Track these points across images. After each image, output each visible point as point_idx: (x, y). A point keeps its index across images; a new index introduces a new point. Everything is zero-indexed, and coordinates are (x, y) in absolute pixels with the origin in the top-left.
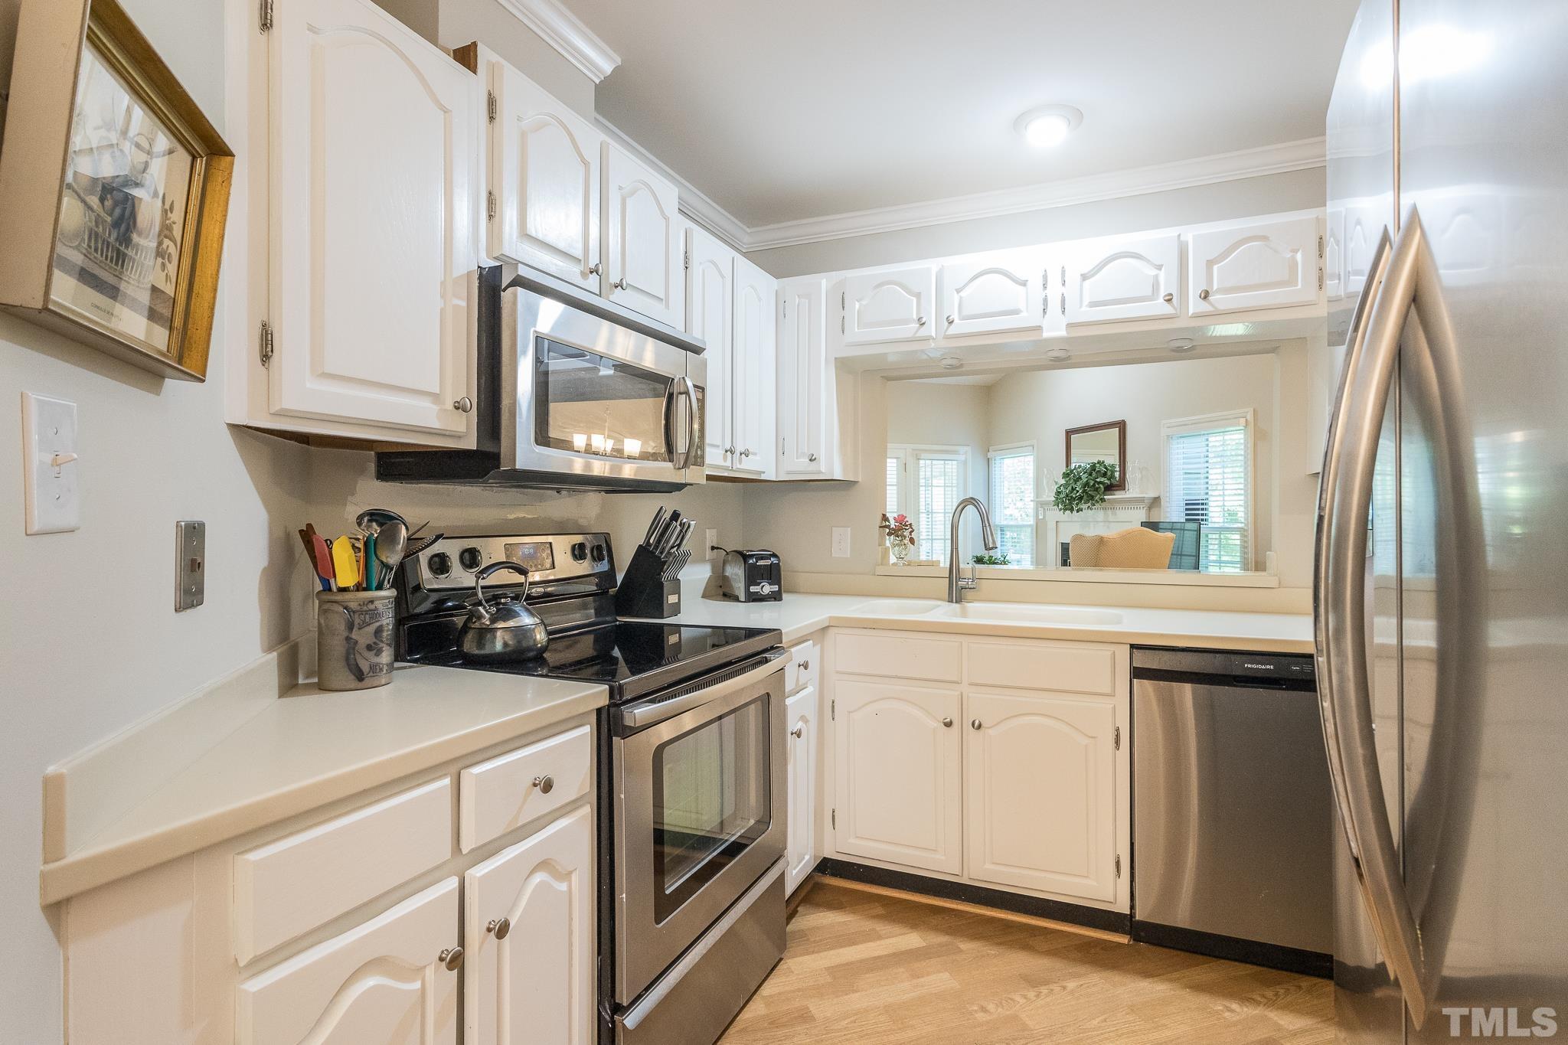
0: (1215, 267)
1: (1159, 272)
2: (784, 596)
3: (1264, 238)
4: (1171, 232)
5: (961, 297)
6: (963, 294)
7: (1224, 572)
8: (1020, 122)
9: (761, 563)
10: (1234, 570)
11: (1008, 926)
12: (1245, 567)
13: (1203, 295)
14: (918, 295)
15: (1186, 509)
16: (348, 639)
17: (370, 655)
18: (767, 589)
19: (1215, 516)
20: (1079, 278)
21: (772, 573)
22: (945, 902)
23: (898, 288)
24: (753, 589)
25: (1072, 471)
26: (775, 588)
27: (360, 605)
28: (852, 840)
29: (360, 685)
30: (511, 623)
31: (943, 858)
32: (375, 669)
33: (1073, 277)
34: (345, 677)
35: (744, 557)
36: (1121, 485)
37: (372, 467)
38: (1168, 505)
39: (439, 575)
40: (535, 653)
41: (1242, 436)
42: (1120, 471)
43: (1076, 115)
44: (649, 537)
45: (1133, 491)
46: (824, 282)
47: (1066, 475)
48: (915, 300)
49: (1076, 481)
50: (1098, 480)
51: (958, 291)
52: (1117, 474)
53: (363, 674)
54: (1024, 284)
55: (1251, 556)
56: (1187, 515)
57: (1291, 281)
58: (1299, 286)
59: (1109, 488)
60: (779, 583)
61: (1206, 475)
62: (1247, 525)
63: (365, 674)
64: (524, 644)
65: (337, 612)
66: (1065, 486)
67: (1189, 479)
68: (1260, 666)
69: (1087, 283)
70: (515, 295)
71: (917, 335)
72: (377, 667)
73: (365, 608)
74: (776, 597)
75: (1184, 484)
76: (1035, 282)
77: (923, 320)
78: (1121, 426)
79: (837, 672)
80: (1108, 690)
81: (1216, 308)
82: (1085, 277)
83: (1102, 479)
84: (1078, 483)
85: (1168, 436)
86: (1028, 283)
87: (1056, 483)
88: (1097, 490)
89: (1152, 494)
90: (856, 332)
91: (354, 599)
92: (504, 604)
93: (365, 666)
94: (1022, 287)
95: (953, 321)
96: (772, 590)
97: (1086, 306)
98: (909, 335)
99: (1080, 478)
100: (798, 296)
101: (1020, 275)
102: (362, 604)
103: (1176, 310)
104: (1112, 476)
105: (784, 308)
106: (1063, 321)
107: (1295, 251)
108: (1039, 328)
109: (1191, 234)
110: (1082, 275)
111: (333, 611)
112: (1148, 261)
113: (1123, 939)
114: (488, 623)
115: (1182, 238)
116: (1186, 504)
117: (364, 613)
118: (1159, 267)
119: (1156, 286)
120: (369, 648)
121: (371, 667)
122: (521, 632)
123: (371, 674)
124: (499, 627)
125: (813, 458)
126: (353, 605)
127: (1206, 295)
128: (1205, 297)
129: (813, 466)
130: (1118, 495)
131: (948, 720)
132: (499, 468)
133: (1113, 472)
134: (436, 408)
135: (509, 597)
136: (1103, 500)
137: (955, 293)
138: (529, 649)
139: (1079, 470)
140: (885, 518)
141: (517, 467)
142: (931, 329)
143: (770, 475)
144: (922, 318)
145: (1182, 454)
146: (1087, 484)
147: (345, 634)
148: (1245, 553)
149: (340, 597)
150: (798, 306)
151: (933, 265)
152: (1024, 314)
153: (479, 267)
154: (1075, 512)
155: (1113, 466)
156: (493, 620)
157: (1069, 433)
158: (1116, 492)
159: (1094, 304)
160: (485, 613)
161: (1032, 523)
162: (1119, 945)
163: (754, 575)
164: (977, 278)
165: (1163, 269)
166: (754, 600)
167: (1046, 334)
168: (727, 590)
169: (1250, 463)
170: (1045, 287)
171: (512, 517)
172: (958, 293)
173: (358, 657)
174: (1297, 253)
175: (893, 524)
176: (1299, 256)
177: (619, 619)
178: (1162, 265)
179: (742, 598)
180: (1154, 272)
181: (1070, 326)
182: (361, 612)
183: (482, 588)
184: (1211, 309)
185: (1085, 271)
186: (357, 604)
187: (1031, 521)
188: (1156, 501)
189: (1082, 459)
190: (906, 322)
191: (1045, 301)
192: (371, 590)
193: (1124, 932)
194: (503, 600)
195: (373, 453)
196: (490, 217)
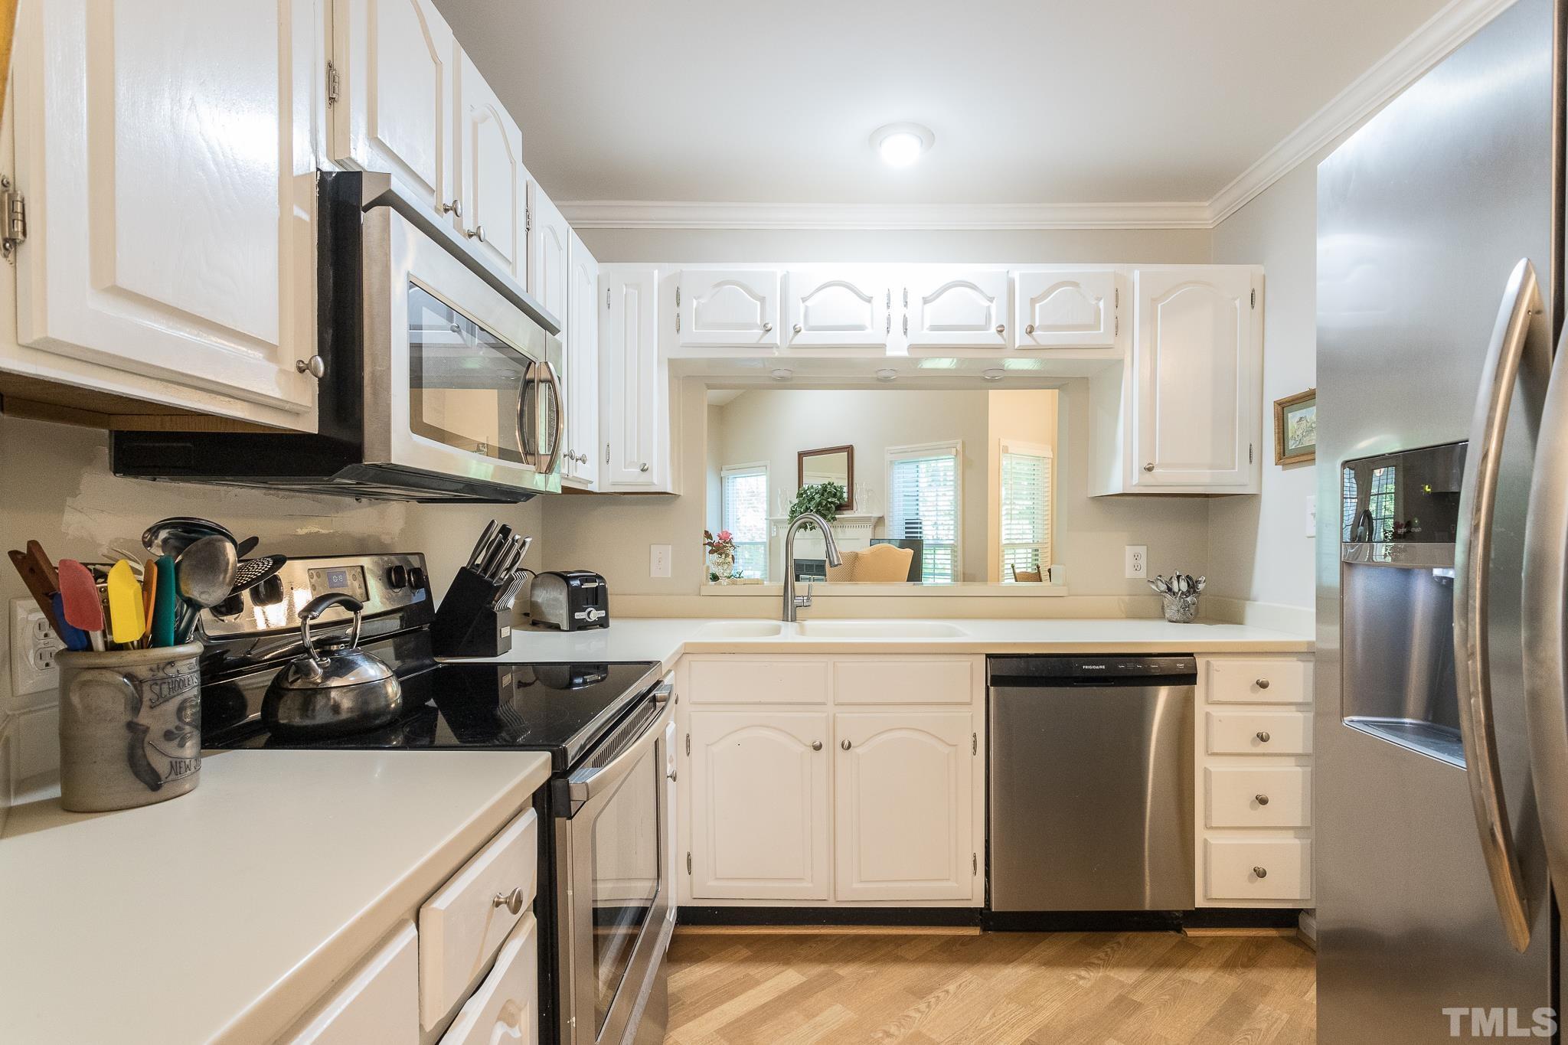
0: (1037, 306)
1: (990, 303)
2: (611, 622)
3: (1075, 284)
4: (1000, 268)
5: (807, 307)
6: (808, 303)
7: (937, 584)
8: (876, 136)
9: (586, 585)
10: (948, 581)
11: (873, 940)
12: (955, 579)
13: (1028, 330)
14: (762, 300)
15: (906, 528)
16: (131, 726)
17: (171, 748)
18: (595, 615)
19: (928, 534)
20: (921, 301)
21: (598, 597)
22: (808, 929)
23: (738, 288)
24: (579, 615)
25: (805, 492)
26: (602, 613)
27: (151, 670)
28: (712, 883)
29: (154, 796)
30: (350, 679)
31: (810, 885)
32: (177, 767)
33: (915, 300)
34: (129, 786)
35: (565, 578)
36: (848, 506)
37: (105, 453)
38: (891, 524)
39: (226, 615)
40: (389, 717)
41: (952, 464)
42: (848, 492)
43: (928, 136)
44: (475, 556)
45: (861, 509)
46: (657, 273)
47: (800, 495)
48: (759, 303)
49: (810, 501)
50: (829, 500)
51: (804, 300)
52: (845, 495)
53: (160, 780)
54: (869, 300)
55: (960, 568)
56: (906, 533)
57: (1095, 326)
58: (1102, 331)
59: (840, 508)
60: (605, 607)
61: (917, 498)
62: (957, 541)
63: (163, 777)
64: (373, 706)
65: (109, 684)
66: (800, 504)
67: (909, 501)
68: (1094, 667)
69: (928, 307)
70: (387, 220)
71: (760, 342)
72: (183, 764)
73: (161, 674)
74: (603, 623)
75: (904, 505)
76: (880, 302)
77: (769, 326)
78: (849, 450)
79: (695, 703)
80: (968, 700)
81: (1038, 343)
82: (926, 301)
83: (833, 500)
84: (812, 503)
85: (891, 461)
86: (873, 301)
87: (791, 502)
88: (828, 509)
89: (876, 514)
90: (693, 332)
91: (142, 661)
92: (337, 651)
93: (161, 765)
94: (867, 303)
95: (799, 331)
96: (600, 616)
97: (927, 329)
98: (753, 341)
99: (813, 498)
100: (626, 285)
101: (867, 293)
102: (155, 666)
103: (1005, 340)
104: (841, 497)
105: (608, 297)
106: (906, 342)
107: (1099, 299)
108: (883, 346)
109: (1018, 272)
110: (923, 298)
111: (100, 683)
112: (981, 292)
113: (975, 931)
114: (319, 681)
115: (1010, 276)
116: (906, 523)
117: (159, 682)
118: (991, 300)
119: (988, 317)
120: (168, 735)
121: (172, 766)
122: (366, 690)
123: (173, 776)
124: (333, 686)
125: (646, 467)
126: (143, 672)
127: (1031, 330)
128: (1030, 332)
129: (644, 477)
130: (847, 514)
131: (817, 743)
132: (361, 462)
133: (842, 493)
134: (273, 367)
135: (345, 642)
136: (834, 519)
137: (801, 301)
138: (379, 713)
139: (812, 490)
140: (708, 535)
141: (393, 462)
142: (775, 337)
143: (594, 487)
144: (768, 324)
145: (902, 477)
146: (820, 504)
147: (126, 718)
148: (955, 566)
149: (113, 659)
150: (626, 295)
151: (778, 269)
152: (869, 331)
153: (318, 169)
154: (808, 530)
155: (841, 487)
156: (327, 676)
157: (801, 455)
158: (845, 512)
159: (934, 328)
160: (316, 666)
161: (765, 540)
162: (972, 938)
163: (577, 600)
164: (826, 287)
165: (994, 302)
166: (580, 628)
167: (890, 353)
168: (538, 618)
169: (960, 488)
170: (888, 307)
171: (301, 532)
172: (803, 302)
173: (149, 751)
174: (1100, 301)
175: (716, 539)
176: (1101, 304)
177: (437, 660)
178: (994, 298)
179: (565, 625)
180: (986, 303)
181: (912, 347)
182: (154, 682)
183: (312, 627)
184: (1033, 343)
185: (927, 294)
186: (147, 667)
187: (764, 538)
188: (880, 520)
189: (814, 480)
190: (749, 326)
191: (889, 319)
192: (167, 645)
193: (976, 925)
194: (335, 648)
195: (106, 432)
196: (332, 100)
